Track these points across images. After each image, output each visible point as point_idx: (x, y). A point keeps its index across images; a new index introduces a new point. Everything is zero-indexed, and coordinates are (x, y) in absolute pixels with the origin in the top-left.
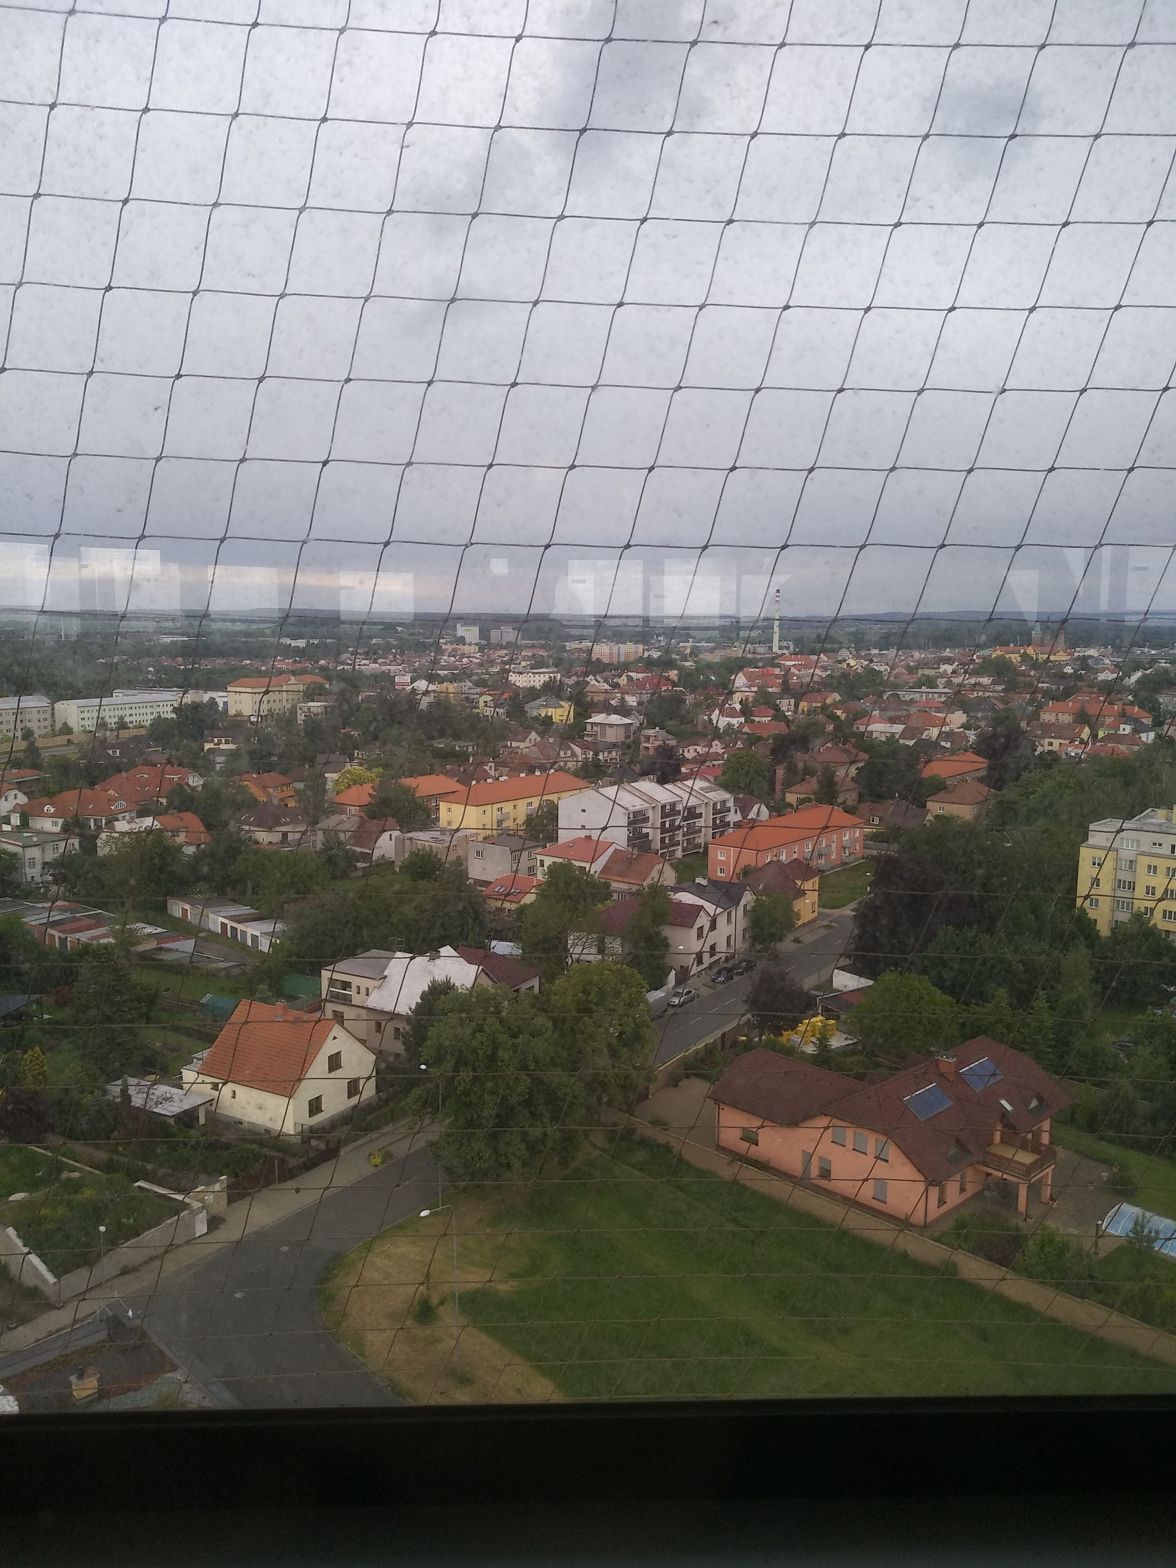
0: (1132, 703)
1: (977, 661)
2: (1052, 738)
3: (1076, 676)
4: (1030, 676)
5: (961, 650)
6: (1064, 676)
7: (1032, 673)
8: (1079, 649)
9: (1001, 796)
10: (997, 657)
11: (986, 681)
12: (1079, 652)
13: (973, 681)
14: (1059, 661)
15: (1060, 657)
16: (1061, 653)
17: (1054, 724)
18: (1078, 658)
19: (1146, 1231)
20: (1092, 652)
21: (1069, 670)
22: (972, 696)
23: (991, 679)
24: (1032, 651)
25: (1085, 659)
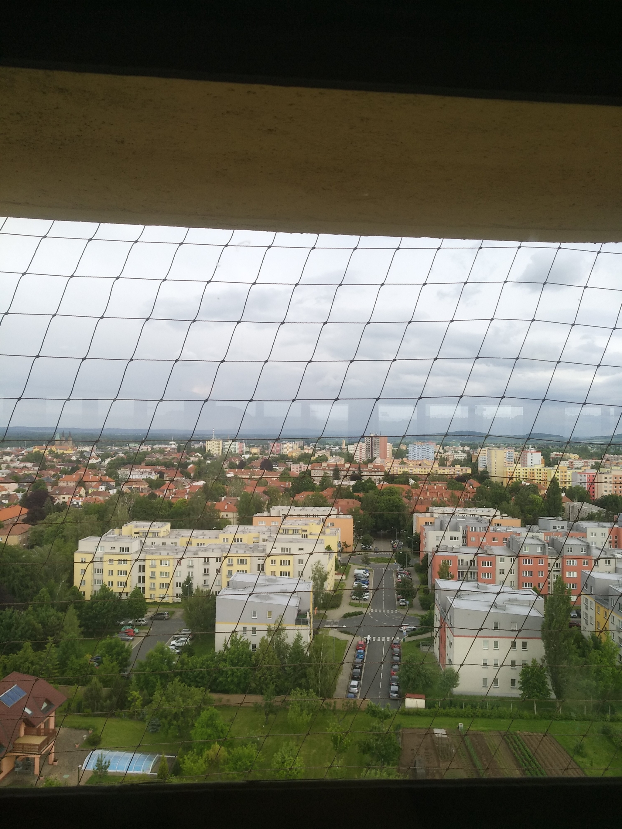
0: (106, 475)
1: (25, 454)
2: (65, 494)
3: (77, 461)
4: (54, 462)
5: (16, 448)
6: (71, 461)
7: (55, 460)
8: (80, 447)
9: (35, 529)
10: (36, 452)
11: (29, 465)
12: (80, 449)
13: (22, 465)
14: (69, 454)
15: (70, 451)
16: (70, 449)
17: (65, 487)
18: (79, 452)
19: (103, 763)
20: (87, 449)
21: (74, 458)
22: (21, 474)
23: (32, 463)
24: (55, 449)
25: (83, 452)
